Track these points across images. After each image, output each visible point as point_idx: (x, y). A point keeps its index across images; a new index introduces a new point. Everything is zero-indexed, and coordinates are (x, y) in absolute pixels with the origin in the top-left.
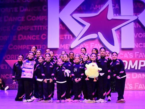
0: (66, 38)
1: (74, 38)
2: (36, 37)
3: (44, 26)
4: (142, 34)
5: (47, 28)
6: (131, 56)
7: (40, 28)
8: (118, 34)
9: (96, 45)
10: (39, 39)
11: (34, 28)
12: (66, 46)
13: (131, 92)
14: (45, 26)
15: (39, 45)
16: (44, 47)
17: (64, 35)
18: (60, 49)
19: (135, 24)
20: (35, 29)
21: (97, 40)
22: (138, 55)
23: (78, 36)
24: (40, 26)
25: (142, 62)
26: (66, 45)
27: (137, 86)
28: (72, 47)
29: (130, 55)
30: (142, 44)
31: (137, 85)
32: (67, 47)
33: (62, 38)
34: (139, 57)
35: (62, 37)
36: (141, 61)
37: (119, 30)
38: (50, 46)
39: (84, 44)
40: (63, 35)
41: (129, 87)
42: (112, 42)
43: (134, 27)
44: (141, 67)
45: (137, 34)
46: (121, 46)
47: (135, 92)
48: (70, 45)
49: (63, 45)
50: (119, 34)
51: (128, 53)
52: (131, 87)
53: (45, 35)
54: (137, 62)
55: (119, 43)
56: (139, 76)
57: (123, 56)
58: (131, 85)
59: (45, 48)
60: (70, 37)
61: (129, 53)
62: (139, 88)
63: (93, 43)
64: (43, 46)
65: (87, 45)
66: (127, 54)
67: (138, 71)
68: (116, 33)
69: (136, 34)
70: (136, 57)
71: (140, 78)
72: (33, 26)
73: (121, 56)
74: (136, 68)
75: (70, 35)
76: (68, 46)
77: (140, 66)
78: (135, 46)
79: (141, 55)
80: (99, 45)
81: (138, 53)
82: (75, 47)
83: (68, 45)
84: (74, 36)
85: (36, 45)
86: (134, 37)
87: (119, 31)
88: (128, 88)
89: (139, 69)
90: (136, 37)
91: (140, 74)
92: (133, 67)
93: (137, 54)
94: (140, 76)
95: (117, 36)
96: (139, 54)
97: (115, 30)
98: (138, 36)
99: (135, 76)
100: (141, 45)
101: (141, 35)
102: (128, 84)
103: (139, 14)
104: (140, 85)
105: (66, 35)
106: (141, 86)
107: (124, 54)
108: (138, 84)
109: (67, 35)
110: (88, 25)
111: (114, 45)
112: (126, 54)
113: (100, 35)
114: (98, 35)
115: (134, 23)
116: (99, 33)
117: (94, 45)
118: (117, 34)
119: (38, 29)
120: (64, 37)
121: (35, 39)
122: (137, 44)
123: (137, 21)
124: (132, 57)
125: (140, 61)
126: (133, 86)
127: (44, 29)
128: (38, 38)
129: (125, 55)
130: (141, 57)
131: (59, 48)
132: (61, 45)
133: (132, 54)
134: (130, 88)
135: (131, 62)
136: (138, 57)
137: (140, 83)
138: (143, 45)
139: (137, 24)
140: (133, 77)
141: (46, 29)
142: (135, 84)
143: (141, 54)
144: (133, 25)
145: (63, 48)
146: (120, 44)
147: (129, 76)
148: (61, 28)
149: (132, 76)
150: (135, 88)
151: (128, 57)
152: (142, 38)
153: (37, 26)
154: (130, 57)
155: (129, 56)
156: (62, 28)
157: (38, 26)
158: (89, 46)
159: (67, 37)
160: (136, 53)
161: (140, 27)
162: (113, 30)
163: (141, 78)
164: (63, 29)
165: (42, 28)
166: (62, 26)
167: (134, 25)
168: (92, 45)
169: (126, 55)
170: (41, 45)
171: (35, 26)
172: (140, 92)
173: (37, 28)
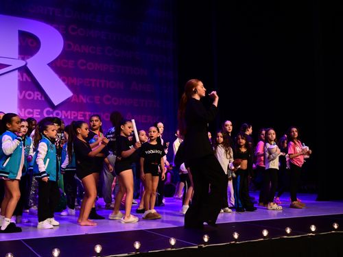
4: (32, 93)
30: (31, 111)
43: (19, 80)
45: (23, 94)
69: (21, 92)
86: (18, 98)
90: (22, 97)
98: (24, 97)
100: (29, 113)
101: (30, 95)
103: (28, 58)
115: (19, 72)
122: (23, 110)
123: (24, 70)
138: (32, 113)
139: (25, 74)
152: (31, 100)
161: (30, 80)
167: (18, 76)
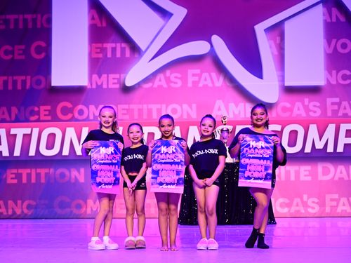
0: (109, 55)
1: (136, 56)
2: (12, 52)
3: (39, 16)
4: (347, 41)
5: (49, 21)
6: (315, 112)
7: (25, 21)
8: (275, 42)
9: (205, 75)
10: (23, 57)
11: (6, 22)
12: (111, 81)
13: (314, 223)
14: (42, 17)
15: (23, 78)
16: (39, 82)
17: (105, 45)
18: (92, 89)
19: (326, 11)
20: (12, 27)
21: (208, 62)
22: (336, 107)
23: (150, 49)
24: (26, 16)
25: (347, 131)
26: (111, 76)
27: (334, 203)
28: (128, 84)
29: (312, 106)
30: (348, 73)
31: (332, 200)
32: (114, 84)
33: (97, 53)
34: (340, 114)
35: (99, 50)
36: (344, 128)
37: (277, 30)
38: (58, 79)
39: (168, 72)
40: (100, 45)
41: (309, 207)
42: (255, 66)
43: (325, 22)
44: (345, 145)
45: (334, 41)
46: (282, 79)
47: (328, 222)
48: (122, 75)
49: (100, 77)
50: (278, 41)
51: (306, 101)
52: (313, 208)
53: (43, 44)
54: (331, 128)
55: (277, 71)
56: (337, 172)
57: (291, 110)
58: (313, 202)
59: (42, 86)
60: (123, 50)
61: (309, 102)
62: (340, 209)
63: (198, 71)
64: (35, 79)
65: (176, 77)
66: (303, 103)
67: (335, 158)
68: (269, 39)
69: (329, 42)
70: (329, 113)
71: (341, 179)
72: (3, 17)
73: (284, 109)
74: (330, 149)
75: (124, 45)
76: (116, 81)
77: (343, 140)
78: (328, 80)
79: (345, 108)
80: (214, 75)
81: (337, 100)
82: (139, 84)
83: (117, 76)
84: (135, 49)
85: (15, 78)
87: (277, 32)
88: (306, 210)
89: (338, 151)
90: (330, 51)
91: (341, 168)
92: (319, 145)
93: (333, 104)
94: (341, 173)
95: (271, 47)
96: (339, 104)
97: (265, 30)
99: (326, 172)
100: (345, 77)
101: (344, 46)
102: (305, 197)
104: (343, 200)
105: (109, 46)
106: (344, 205)
107: (293, 105)
108: (336, 196)
109: (113, 45)
110: (179, 13)
111: (261, 77)
112: (298, 104)
113: (220, 45)
114: (212, 46)
115: (324, 6)
116: (216, 39)
117: (200, 76)
118: (272, 42)
119: (21, 26)
120: (103, 50)
121: (11, 56)
122: (334, 72)
124: (319, 112)
125: (342, 125)
126: (322, 204)
127: (39, 26)
128: (20, 54)
129: (296, 109)
130: (345, 115)
131: (89, 87)
132: (95, 76)
133: (318, 104)
134: (310, 210)
135: (313, 129)
136: (335, 112)
137: (342, 195)
139: (334, 11)
140: (321, 177)
141: (45, 25)
142: (328, 197)
143: (345, 103)
144: (322, 14)
145: (99, 87)
146: (280, 73)
147: (307, 173)
148: (94, 22)
149: (317, 173)
150: (328, 209)
151: (304, 114)
152: (348, 53)
153: (16, 16)
154: (312, 114)
155: (307, 109)
156: (97, 21)
157: (21, 16)
158: (184, 79)
159: (114, 50)
160: (329, 101)
161: (342, 19)
162: (260, 29)
163: (346, 178)
164: (99, 25)
165: (34, 21)
166: (96, 16)
167: (324, 15)
168: (194, 75)
169: (300, 107)
170: (29, 77)
171: (12, 17)
172: (340, 223)
173: (16, 21)
